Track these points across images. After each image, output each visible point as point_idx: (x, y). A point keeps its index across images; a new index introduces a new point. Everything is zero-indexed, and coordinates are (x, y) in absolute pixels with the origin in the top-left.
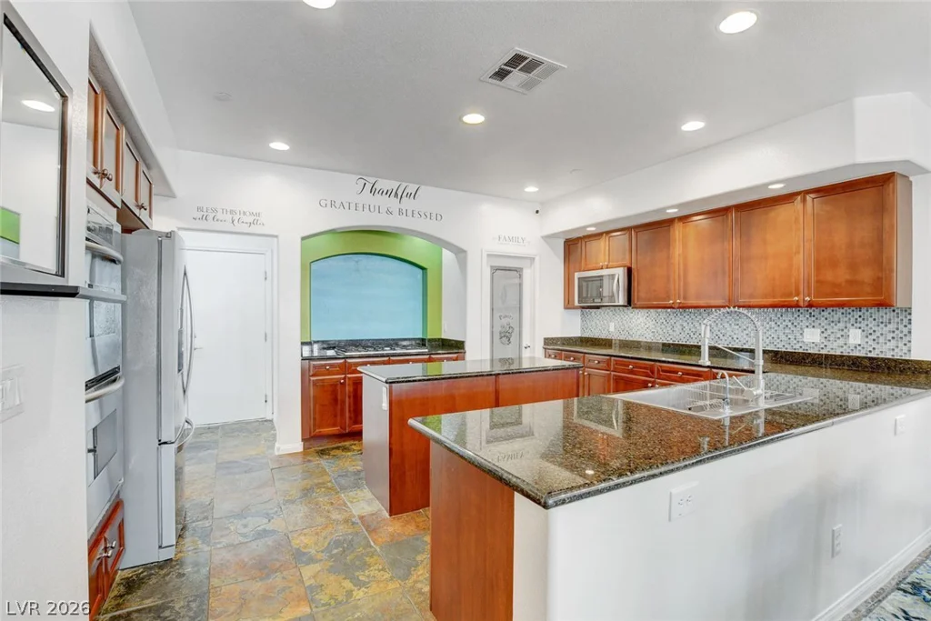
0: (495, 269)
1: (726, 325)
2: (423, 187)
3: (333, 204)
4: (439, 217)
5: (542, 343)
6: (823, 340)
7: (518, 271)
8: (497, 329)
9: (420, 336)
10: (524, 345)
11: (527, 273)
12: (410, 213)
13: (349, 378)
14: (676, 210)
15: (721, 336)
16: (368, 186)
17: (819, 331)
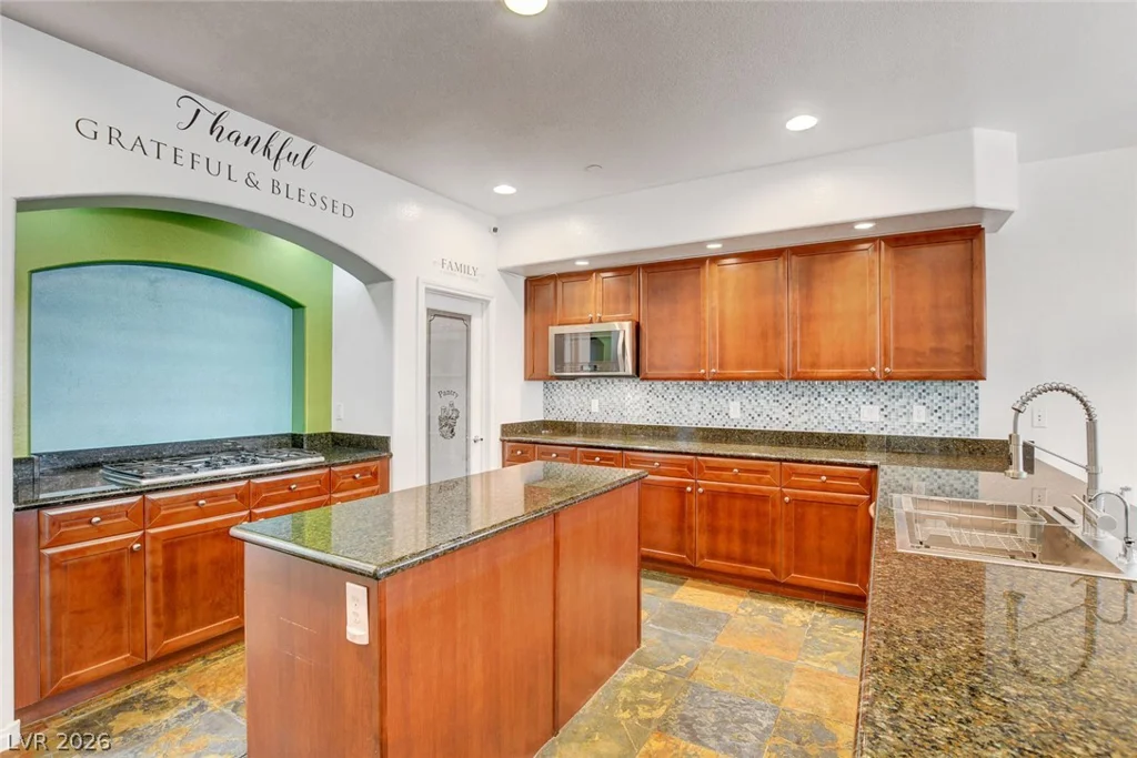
0: (433, 314)
1: (763, 402)
2: (319, 148)
3: (114, 136)
4: (348, 212)
5: (496, 434)
6: (883, 419)
7: (465, 319)
8: (436, 414)
9: (288, 430)
10: (473, 437)
11: (476, 324)
12: (293, 193)
13: (155, 537)
14: (719, 246)
15: (756, 416)
16: (206, 120)
17: (877, 408)
